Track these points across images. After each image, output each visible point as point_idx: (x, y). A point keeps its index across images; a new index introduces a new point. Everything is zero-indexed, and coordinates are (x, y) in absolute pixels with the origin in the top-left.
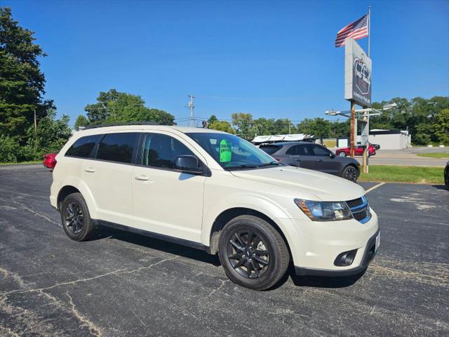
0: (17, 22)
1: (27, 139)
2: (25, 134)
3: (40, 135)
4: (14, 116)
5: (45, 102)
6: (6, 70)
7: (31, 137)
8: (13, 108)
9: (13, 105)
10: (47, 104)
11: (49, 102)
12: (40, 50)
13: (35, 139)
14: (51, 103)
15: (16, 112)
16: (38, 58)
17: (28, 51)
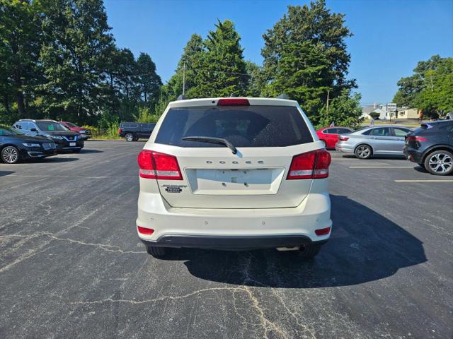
0: (329, 10)
1: (319, 119)
2: (318, 114)
3: (331, 114)
4: (311, 98)
5: (349, 82)
6: (310, 58)
7: (323, 117)
8: (312, 92)
9: (313, 88)
10: (349, 84)
11: (352, 82)
12: (347, 31)
13: (326, 119)
14: (353, 82)
15: (313, 95)
16: (345, 40)
17: (336, 36)
